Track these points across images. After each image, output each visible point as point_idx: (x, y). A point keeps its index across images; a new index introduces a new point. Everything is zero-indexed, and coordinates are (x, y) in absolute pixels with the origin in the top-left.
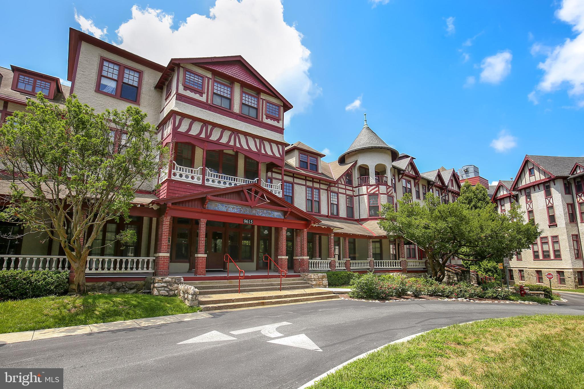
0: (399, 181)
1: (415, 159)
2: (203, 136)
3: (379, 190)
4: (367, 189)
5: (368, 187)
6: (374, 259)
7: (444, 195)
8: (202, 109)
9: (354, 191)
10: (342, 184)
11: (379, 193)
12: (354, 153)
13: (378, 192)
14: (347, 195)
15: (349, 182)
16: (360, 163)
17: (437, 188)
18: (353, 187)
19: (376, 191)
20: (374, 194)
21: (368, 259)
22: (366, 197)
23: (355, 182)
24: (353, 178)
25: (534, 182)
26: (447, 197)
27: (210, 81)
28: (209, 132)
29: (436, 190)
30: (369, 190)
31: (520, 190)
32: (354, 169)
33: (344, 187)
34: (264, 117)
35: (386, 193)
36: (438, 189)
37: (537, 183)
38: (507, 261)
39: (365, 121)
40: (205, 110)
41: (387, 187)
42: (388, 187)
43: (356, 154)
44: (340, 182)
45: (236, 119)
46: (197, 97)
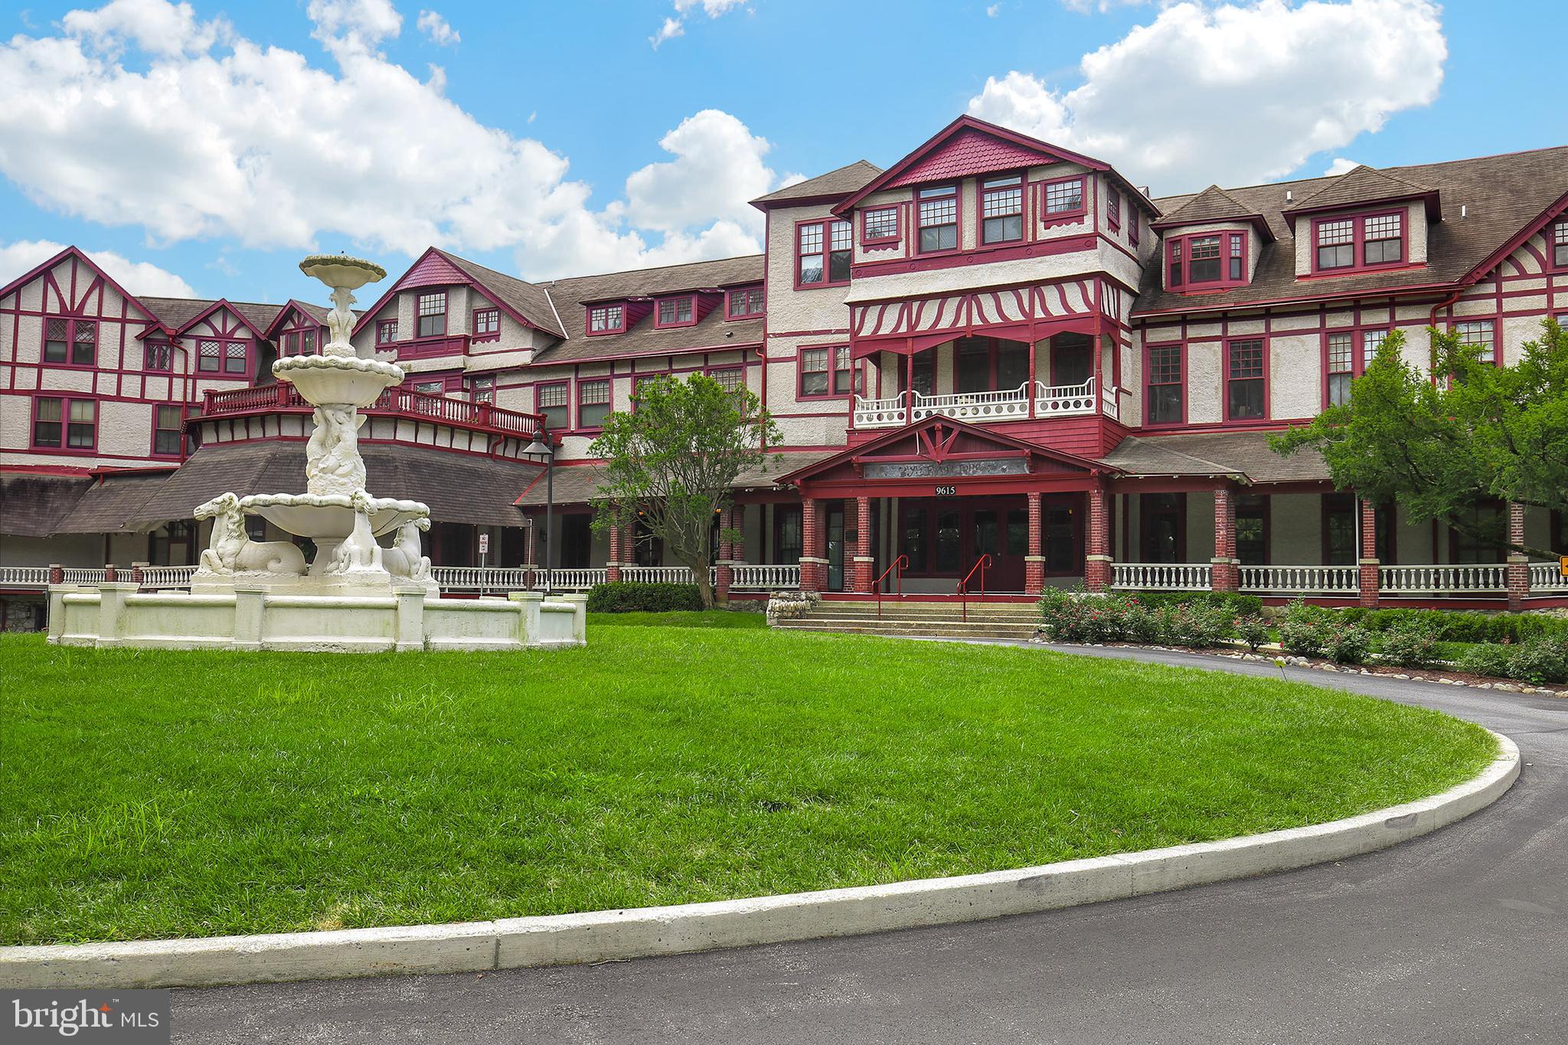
2: (903, 329)
8: (898, 276)
10: (1523, 276)
14: (1558, 314)
27: (911, 206)
28: (914, 316)
34: (1041, 225)
40: (904, 275)
44: (1510, 273)
45: (971, 263)
46: (888, 255)
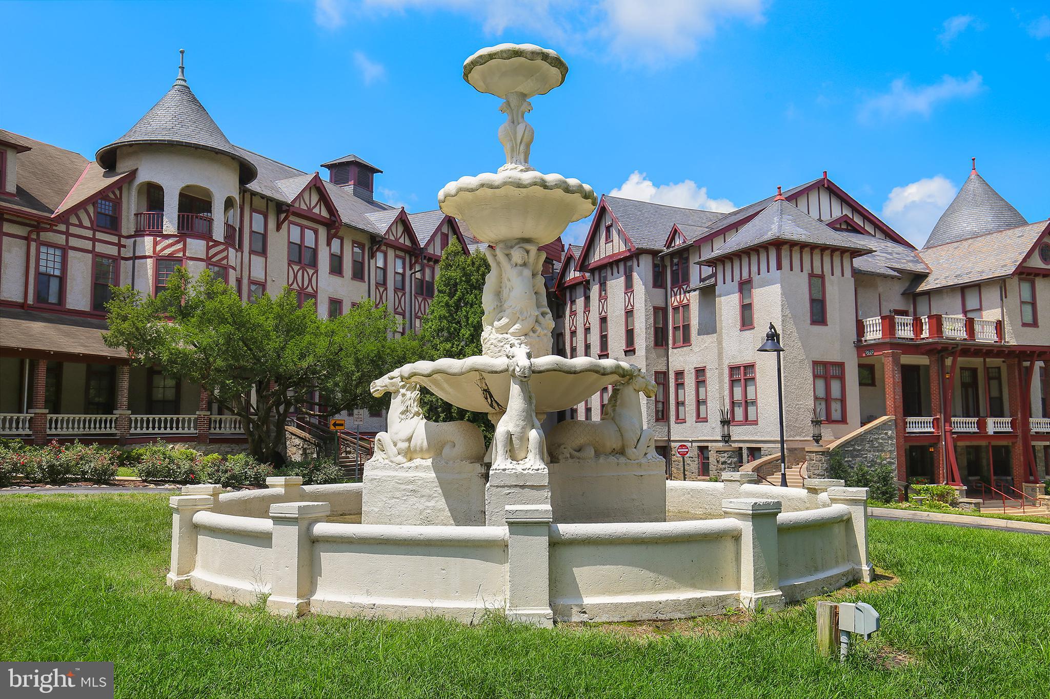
0: (278, 228)
1: (382, 172)
3: (184, 249)
4: (155, 244)
5: (158, 239)
6: (130, 412)
7: (418, 268)
9: (124, 246)
10: (81, 225)
11: (184, 255)
12: (131, 150)
13: (181, 255)
14: (96, 255)
15: (112, 224)
16: (144, 176)
17: (398, 253)
18: (120, 236)
19: (178, 251)
20: (171, 258)
21: (115, 412)
22: (149, 262)
23: (128, 225)
24: (124, 214)
25: (610, 257)
26: (428, 271)
29: (397, 256)
30: (158, 248)
31: (592, 271)
32: (129, 189)
33: (89, 234)
35: (204, 257)
36: (402, 254)
37: (615, 258)
38: (360, 416)
39: (180, 70)
41: (208, 244)
42: (211, 244)
43: (135, 153)
44: (74, 220)
